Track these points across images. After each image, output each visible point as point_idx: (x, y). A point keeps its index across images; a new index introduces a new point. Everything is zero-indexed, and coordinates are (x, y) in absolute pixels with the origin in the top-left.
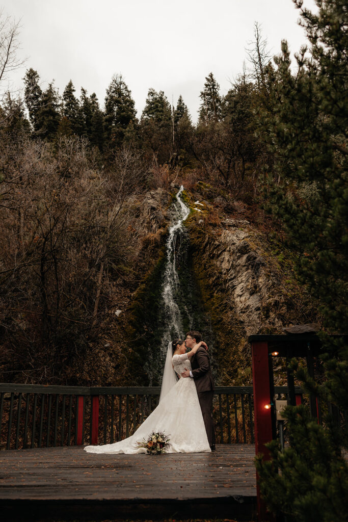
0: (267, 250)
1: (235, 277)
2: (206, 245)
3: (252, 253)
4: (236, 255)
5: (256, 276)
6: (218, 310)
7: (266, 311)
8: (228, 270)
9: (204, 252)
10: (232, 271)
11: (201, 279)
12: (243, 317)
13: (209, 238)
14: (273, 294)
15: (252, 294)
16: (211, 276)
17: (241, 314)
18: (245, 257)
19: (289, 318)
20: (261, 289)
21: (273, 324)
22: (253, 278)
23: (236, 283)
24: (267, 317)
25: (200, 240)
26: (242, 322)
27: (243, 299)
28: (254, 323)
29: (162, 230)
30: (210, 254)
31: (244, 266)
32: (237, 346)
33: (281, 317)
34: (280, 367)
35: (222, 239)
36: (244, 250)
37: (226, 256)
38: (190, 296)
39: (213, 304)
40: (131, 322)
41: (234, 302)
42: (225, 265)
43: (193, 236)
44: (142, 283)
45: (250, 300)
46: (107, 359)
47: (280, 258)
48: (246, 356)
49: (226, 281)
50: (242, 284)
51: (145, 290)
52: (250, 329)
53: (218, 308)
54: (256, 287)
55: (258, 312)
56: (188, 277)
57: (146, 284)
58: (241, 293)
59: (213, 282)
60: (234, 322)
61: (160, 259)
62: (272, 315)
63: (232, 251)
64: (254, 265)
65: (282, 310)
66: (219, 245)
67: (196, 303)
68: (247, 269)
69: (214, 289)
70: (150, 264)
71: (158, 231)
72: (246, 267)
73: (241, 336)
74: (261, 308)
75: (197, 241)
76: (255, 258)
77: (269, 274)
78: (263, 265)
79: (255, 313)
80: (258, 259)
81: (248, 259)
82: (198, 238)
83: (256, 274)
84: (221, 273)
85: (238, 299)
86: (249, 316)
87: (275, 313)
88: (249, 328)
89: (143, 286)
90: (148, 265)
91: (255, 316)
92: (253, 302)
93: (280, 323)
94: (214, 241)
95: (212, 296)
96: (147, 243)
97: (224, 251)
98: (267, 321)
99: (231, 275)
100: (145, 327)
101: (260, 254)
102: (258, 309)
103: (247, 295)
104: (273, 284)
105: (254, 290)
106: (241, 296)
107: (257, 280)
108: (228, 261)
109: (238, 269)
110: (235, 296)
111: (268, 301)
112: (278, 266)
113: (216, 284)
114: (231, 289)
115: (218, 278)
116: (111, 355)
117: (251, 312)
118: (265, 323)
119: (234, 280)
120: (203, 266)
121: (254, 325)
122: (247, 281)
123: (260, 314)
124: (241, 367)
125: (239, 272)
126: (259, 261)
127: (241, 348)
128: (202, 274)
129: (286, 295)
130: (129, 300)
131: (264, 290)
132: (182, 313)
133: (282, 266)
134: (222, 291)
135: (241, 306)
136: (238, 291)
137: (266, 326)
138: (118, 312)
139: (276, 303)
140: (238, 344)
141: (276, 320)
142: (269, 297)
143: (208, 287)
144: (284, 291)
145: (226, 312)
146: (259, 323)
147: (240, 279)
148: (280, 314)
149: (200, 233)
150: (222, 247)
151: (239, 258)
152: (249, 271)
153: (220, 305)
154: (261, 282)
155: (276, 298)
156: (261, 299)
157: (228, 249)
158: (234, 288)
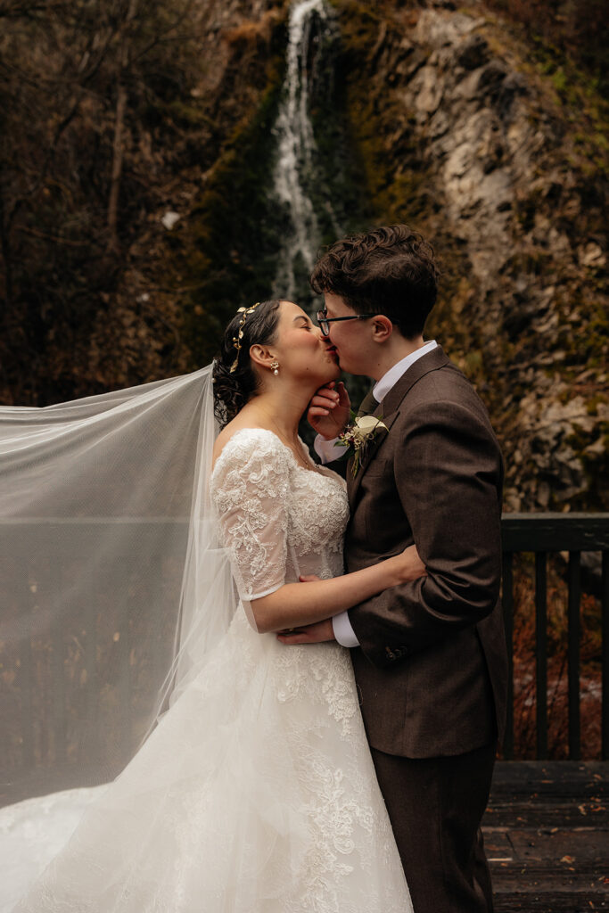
0: (528, 59)
1: (447, 132)
2: (381, 51)
3: (495, 64)
4: (453, 74)
5: (503, 122)
6: (405, 213)
7: (525, 211)
8: (431, 114)
9: (374, 71)
10: (441, 116)
11: (367, 138)
12: (466, 229)
13: (387, 33)
14: (545, 167)
15: (489, 170)
16: (389, 129)
17: (461, 222)
18: (475, 78)
19: (589, 229)
20: (512, 156)
21: (545, 244)
22: (495, 129)
23: (447, 144)
24: (528, 225)
25: (365, 38)
26: (462, 242)
27: (466, 183)
28: (494, 243)
29: (275, 14)
30: (389, 74)
31: (473, 100)
32: (448, 301)
33: (567, 227)
34: (559, 355)
35: (419, 35)
36: (473, 56)
37: (427, 77)
38: (340, 178)
39: (392, 198)
40: (200, 243)
41: (442, 193)
42: (426, 102)
43: (349, 28)
44: (228, 148)
45: (485, 185)
46: (143, 333)
47: (559, 79)
48: (470, 324)
49: (425, 142)
50: (465, 147)
51: (233, 164)
52: (483, 259)
53: (403, 207)
54: (500, 151)
55: (506, 215)
56: (336, 135)
57: (238, 151)
58: (460, 170)
59: (395, 144)
60: (443, 240)
61: (270, 87)
62: (542, 222)
63: (442, 63)
64: (498, 95)
65: (570, 208)
66: (411, 51)
67: (352, 196)
68: (479, 108)
69: (396, 161)
70: (246, 102)
71: (265, 16)
72: (475, 104)
73: (459, 277)
74: (514, 205)
75: (357, 42)
76: (502, 76)
77: (537, 115)
78: (523, 92)
79: (498, 217)
80: (509, 78)
81: (485, 80)
82: (361, 32)
83: (502, 117)
84: (413, 122)
85: (453, 186)
86: (479, 226)
87: (549, 216)
88: (481, 254)
89: (228, 156)
90: (243, 104)
91: (496, 226)
92: (492, 190)
93: (564, 241)
94: (400, 41)
95: (390, 180)
96: (239, 45)
97: (423, 64)
98: (528, 238)
99: (439, 126)
100: (234, 254)
101: (514, 68)
102: (504, 207)
103: (476, 173)
104: (547, 142)
105: (495, 162)
106: (460, 177)
107: (506, 133)
108: (433, 91)
109: (455, 108)
110: (447, 176)
111: (532, 187)
112: (556, 99)
113: (401, 150)
114: (436, 163)
115: (407, 134)
116: (150, 322)
117: (486, 215)
118: (524, 243)
119: (446, 138)
120: (371, 107)
121: (492, 249)
122: (479, 138)
123: (510, 219)
124: (459, 350)
125: (457, 117)
126: (514, 82)
127: (458, 306)
128: (369, 126)
129: (577, 170)
130: (196, 190)
131: (522, 160)
132: (320, 221)
133: (564, 102)
134: (416, 166)
135: (460, 201)
136: (454, 164)
137: (526, 250)
138: (170, 219)
139: (555, 190)
140: (453, 295)
141: (554, 233)
142: (536, 176)
143: (382, 158)
144: (573, 159)
145: (425, 218)
146: (506, 244)
147: (459, 136)
148: (564, 219)
149: (365, 19)
150: (419, 55)
151: (460, 79)
152: (486, 111)
153: (410, 201)
154: (515, 139)
155: (554, 177)
156: (514, 181)
157: (433, 59)
158: (443, 157)
